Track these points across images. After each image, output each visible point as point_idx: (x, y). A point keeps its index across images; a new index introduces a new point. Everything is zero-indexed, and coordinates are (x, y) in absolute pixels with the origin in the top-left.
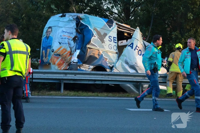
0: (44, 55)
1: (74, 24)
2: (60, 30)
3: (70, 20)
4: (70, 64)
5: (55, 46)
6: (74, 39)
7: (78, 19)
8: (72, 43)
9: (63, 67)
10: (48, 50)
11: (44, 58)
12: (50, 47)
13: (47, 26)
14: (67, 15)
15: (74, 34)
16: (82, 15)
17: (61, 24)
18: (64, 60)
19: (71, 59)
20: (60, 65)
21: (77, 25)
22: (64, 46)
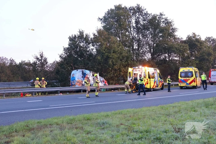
0: (72, 82)
1: (81, 72)
2: (77, 75)
3: (80, 72)
4: (82, 85)
5: (77, 79)
6: (82, 77)
7: (83, 71)
8: (82, 78)
9: (80, 85)
10: (74, 81)
11: (73, 83)
12: (75, 80)
13: (72, 74)
14: (79, 70)
15: (82, 76)
16: (83, 70)
17: (77, 73)
18: (80, 83)
19: (82, 83)
20: (79, 85)
21: (82, 73)
22: (79, 79)
